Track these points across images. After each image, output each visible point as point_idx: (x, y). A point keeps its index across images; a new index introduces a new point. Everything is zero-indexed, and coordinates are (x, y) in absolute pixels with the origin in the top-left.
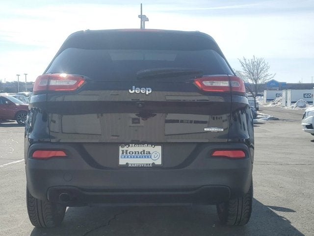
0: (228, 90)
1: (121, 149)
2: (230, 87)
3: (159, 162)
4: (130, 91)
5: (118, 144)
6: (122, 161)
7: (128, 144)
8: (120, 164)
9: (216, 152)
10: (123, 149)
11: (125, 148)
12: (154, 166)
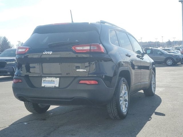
0: (89, 51)
1: (43, 79)
2: (90, 50)
3: (57, 86)
4: (44, 53)
5: (41, 77)
6: (43, 85)
7: (46, 77)
8: (42, 86)
9: (81, 81)
10: (44, 79)
11: (45, 79)
12: (55, 87)
